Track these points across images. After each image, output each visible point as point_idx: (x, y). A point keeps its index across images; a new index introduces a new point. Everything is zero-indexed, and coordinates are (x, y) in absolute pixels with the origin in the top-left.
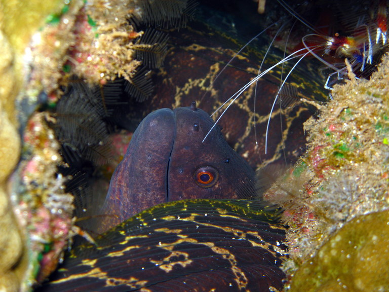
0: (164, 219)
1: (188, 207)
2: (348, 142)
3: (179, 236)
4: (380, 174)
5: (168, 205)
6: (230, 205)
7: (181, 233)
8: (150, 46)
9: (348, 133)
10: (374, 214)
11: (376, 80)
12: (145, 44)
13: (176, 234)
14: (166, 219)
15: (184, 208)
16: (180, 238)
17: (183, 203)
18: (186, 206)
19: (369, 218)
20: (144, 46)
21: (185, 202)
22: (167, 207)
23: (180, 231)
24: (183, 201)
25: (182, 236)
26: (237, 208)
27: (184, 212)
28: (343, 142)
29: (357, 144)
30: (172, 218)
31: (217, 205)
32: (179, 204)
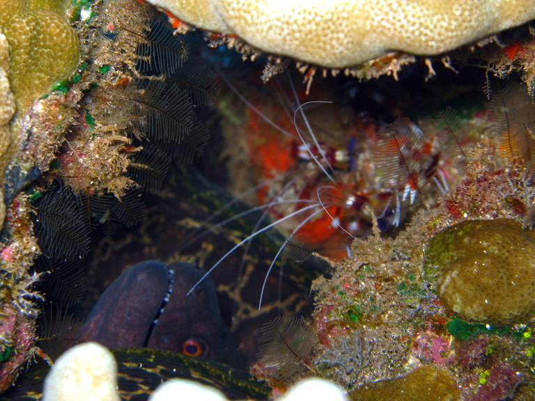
0: (125, 364)
1: (156, 358)
2: (363, 304)
3: (140, 385)
4: (398, 339)
5: (132, 351)
6: (207, 367)
7: (142, 383)
8: (146, 167)
9: (365, 293)
10: (386, 382)
11: (403, 240)
12: (142, 163)
13: (136, 382)
14: (128, 365)
15: (150, 358)
16: (141, 388)
17: (151, 352)
18: (153, 357)
19: (380, 384)
20: (140, 165)
21: (154, 352)
22: (131, 353)
23: (141, 380)
24: (152, 350)
25: (143, 387)
26: (216, 372)
27: (150, 362)
28: (358, 304)
29: (374, 307)
30: (134, 365)
31: (192, 364)
32: (146, 352)
